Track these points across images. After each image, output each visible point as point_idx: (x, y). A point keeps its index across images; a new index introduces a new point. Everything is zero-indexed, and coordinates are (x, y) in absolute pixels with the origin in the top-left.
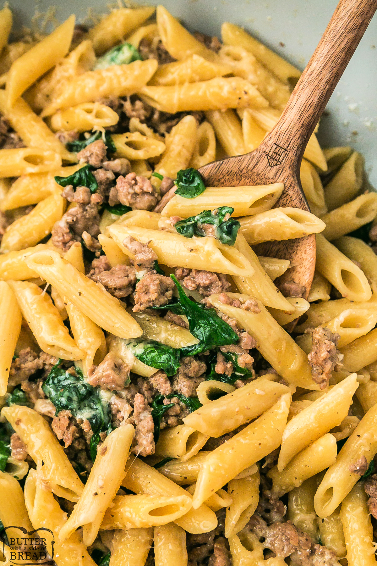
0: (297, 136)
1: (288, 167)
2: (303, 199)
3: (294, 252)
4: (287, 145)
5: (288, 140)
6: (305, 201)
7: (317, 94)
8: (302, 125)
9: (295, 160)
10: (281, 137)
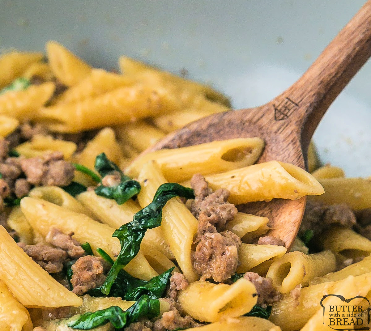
0: (312, 93)
1: (294, 122)
2: (302, 157)
3: (278, 215)
4: (299, 100)
5: (301, 96)
6: (303, 159)
7: (345, 53)
8: (322, 82)
9: (304, 117)
10: (295, 92)
